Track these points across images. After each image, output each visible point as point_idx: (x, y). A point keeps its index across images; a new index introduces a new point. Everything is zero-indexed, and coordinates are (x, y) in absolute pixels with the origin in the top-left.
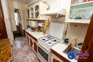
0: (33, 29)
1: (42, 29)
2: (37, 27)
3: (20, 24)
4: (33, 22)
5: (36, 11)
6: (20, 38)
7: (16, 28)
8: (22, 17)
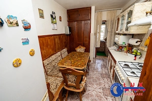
0: (120, 48)
1: (134, 50)
2: (127, 45)
3: (106, 39)
4: (122, 37)
5: (128, 19)
6: (102, 57)
7: (100, 44)
8: (109, 30)
